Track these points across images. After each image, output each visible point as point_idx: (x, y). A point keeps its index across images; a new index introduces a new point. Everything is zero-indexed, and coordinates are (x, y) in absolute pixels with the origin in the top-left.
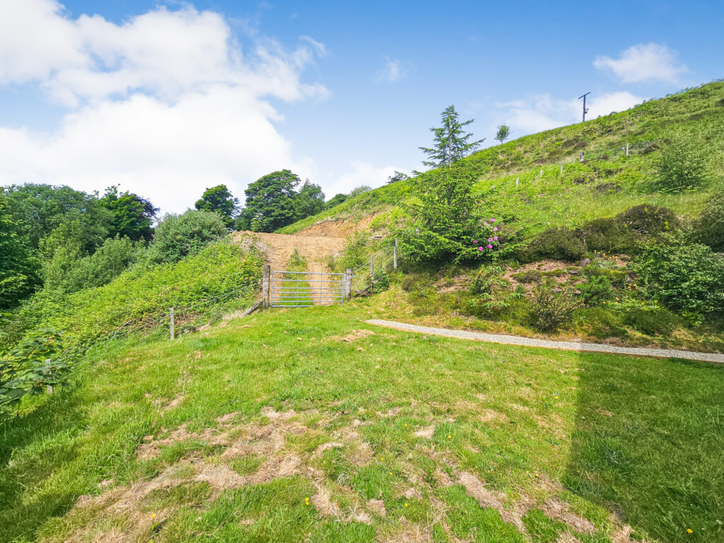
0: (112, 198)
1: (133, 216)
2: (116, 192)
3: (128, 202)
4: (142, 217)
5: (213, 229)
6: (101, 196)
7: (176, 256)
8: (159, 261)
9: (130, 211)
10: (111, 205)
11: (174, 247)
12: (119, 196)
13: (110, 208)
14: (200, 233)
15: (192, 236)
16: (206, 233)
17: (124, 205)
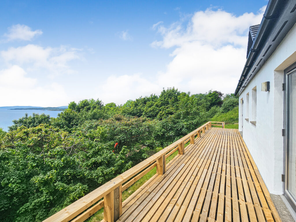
0: (210, 93)
1: (216, 98)
2: (211, 91)
3: (214, 94)
4: (218, 97)
5: (236, 103)
6: (208, 93)
7: (226, 111)
8: (223, 112)
9: (215, 96)
10: (210, 96)
11: (226, 109)
12: (212, 92)
13: (210, 97)
14: (232, 105)
15: (230, 106)
16: (234, 105)
17: (214, 95)
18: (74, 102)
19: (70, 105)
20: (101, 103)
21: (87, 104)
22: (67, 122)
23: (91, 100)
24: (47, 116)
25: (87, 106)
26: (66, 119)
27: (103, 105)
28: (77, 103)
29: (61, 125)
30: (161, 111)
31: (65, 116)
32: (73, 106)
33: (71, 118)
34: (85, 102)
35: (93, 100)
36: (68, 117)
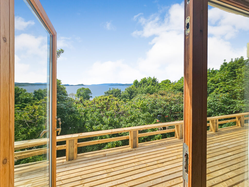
18: (136, 80)
19: (134, 82)
20: (157, 80)
21: (145, 81)
22: (130, 95)
23: (149, 78)
24: (119, 90)
25: (145, 83)
26: (129, 92)
27: (158, 82)
28: (139, 81)
29: (126, 96)
30: (218, 88)
31: (129, 91)
32: (136, 83)
33: (132, 92)
34: (144, 80)
35: (150, 78)
36: (130, 91)
